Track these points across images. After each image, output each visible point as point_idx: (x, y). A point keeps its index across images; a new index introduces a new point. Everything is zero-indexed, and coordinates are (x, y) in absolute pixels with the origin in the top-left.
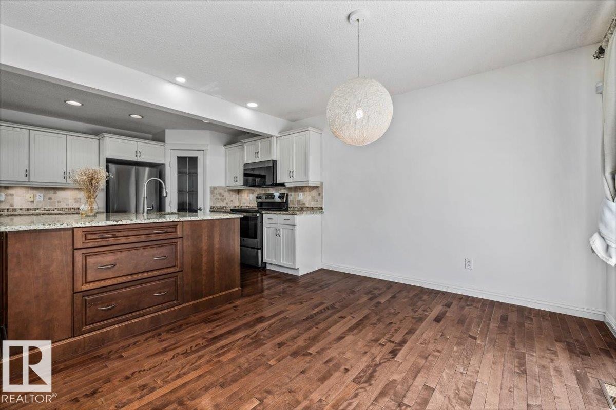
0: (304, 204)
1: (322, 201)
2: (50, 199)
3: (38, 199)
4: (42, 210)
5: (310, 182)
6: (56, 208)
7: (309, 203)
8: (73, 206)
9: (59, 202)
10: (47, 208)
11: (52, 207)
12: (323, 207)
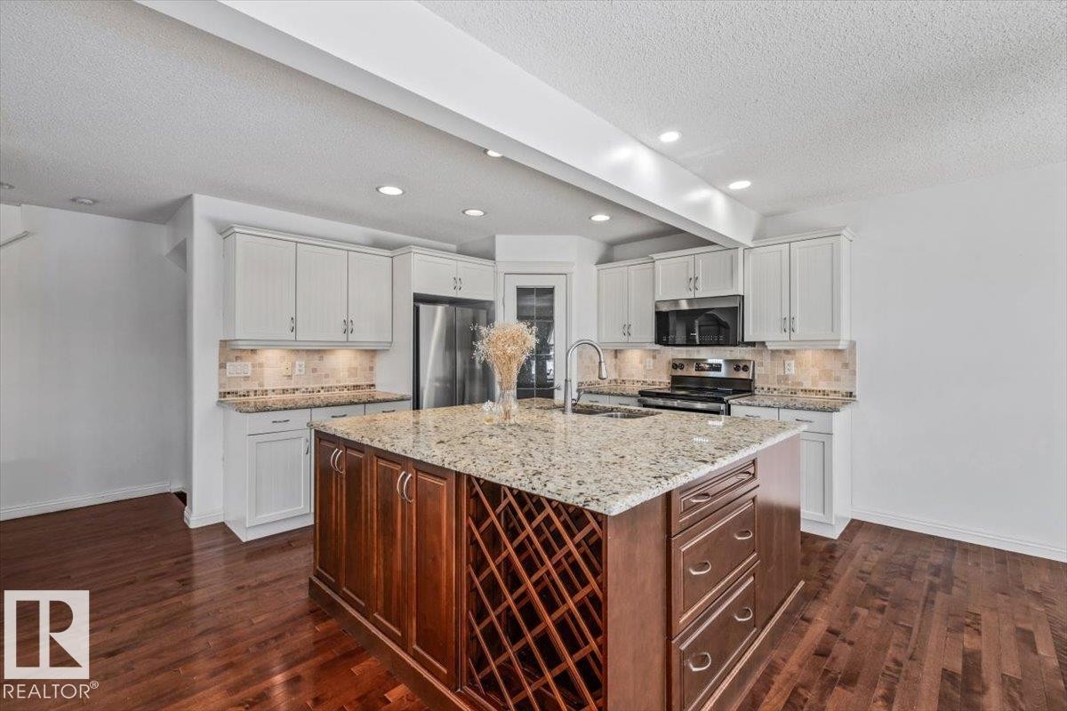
0: (800, 384)
1: (853, 380)
2: (314, 370)
3: (297, 372)
4: (303, 392)
5: (841, 342)
6: (322, 388)
7: (814, 383)
8: (346, 384)
9: (327, 376)
10: (310, 387)
11: (318, 386)
12: (857, 393)
